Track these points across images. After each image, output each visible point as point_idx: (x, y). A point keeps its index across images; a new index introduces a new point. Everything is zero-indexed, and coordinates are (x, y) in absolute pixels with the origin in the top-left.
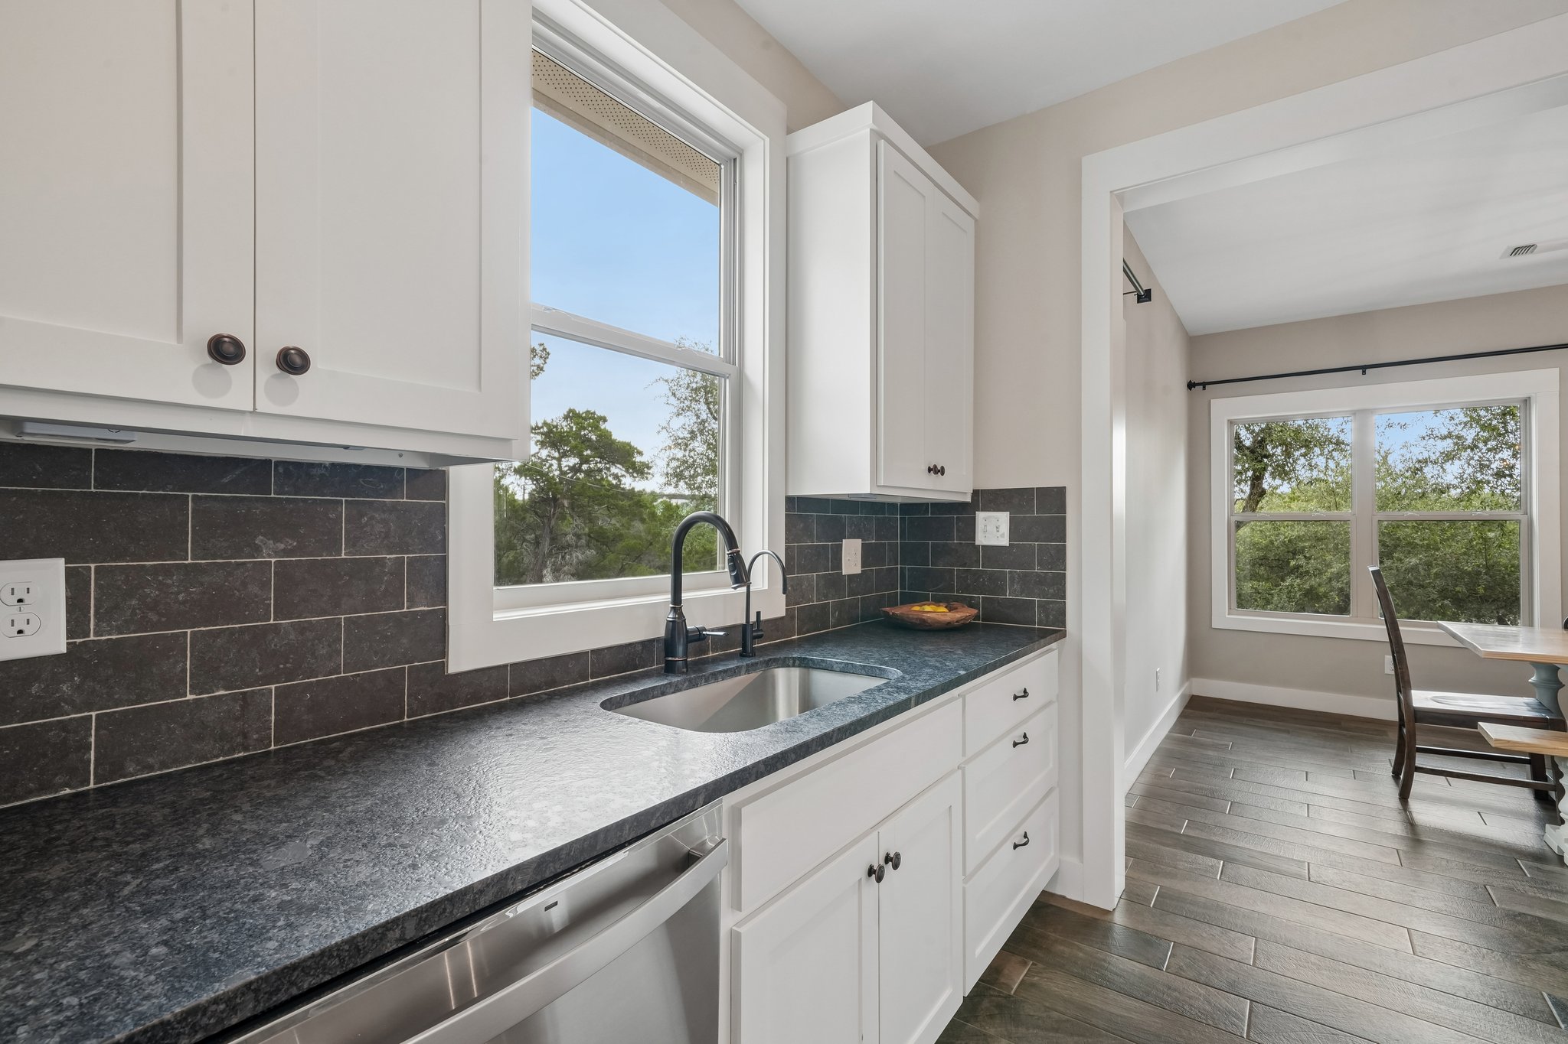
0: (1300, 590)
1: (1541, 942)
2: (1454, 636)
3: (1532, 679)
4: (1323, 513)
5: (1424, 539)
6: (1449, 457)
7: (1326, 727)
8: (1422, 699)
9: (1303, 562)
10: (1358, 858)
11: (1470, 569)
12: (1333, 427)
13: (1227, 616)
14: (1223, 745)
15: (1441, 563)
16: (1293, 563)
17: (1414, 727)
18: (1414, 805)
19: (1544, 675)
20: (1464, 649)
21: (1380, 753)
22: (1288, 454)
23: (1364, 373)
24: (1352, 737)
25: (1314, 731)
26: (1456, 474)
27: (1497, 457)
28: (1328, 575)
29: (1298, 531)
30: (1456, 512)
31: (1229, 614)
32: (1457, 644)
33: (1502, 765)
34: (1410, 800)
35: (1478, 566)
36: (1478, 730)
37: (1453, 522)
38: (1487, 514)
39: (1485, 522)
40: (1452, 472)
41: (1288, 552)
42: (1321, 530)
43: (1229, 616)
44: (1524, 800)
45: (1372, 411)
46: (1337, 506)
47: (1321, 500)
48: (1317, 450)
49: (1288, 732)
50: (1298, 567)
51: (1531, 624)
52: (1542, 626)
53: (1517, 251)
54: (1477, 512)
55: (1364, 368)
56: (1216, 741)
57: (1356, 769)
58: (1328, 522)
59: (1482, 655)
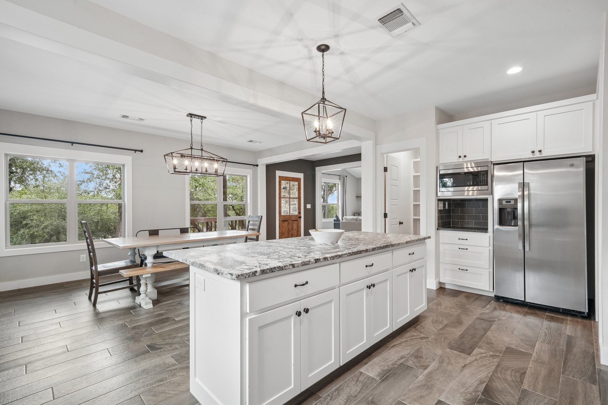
0: (28, 234)
1: (141, 331)
2: (110, 243)
3: (129, 254)
4: (39, 200)
5: (80, 210)
6: (90, 180)
7: (58, 289)
8: (101, 267)
9: (29, 222)
10: (84, 334)
11: (96, 221)
12: (46, 163)
13: (5, 250)
14: (9, 313)
15: (86, 219)
16: (24, 222)
17: (98, 278)
18: (98, 306)
19: (132, 252)
20: (114, 247)
21: (82, 292)
22: (23, 173)
23: (72, 145)
24: (70, 290)
25: (53, 292)
26: (93, 187)
27: (105, 182)
28: (42, 227)
29: (26, 208)
30: (92, 201)
31: (5, 249)
32: (111, 246)
33: (120, 284)
34: (97, 305)
35: (98, 219)
36: (120, 273)
37: (90, 204)
38: (104, 201)
39: (102, 204)
40: (91, 186)
41: (21, 218)
42: (39, 207)
43: (6, 250)
44: (127, 292)
45: (75, 160)
46: (46, 197)
47: (37, 194)
48: (38, 173)
49: (42, 296)
50: (26, 224)
51: (125, 237)
52: (128, 237)
53: (124, 116)
54: (99, 200)
55: (72, 143)
56: (4, 313)
57: (75, 301)
58: (42, 204)
59: (121, 248)
